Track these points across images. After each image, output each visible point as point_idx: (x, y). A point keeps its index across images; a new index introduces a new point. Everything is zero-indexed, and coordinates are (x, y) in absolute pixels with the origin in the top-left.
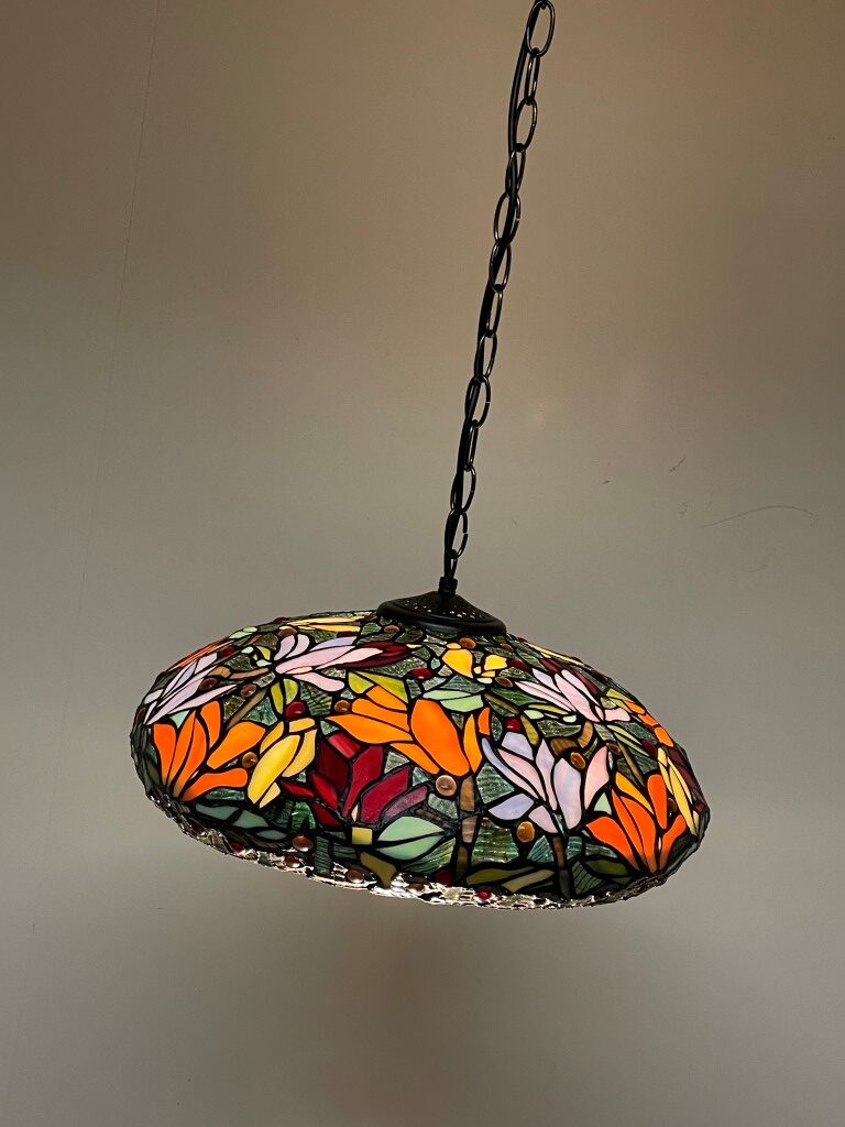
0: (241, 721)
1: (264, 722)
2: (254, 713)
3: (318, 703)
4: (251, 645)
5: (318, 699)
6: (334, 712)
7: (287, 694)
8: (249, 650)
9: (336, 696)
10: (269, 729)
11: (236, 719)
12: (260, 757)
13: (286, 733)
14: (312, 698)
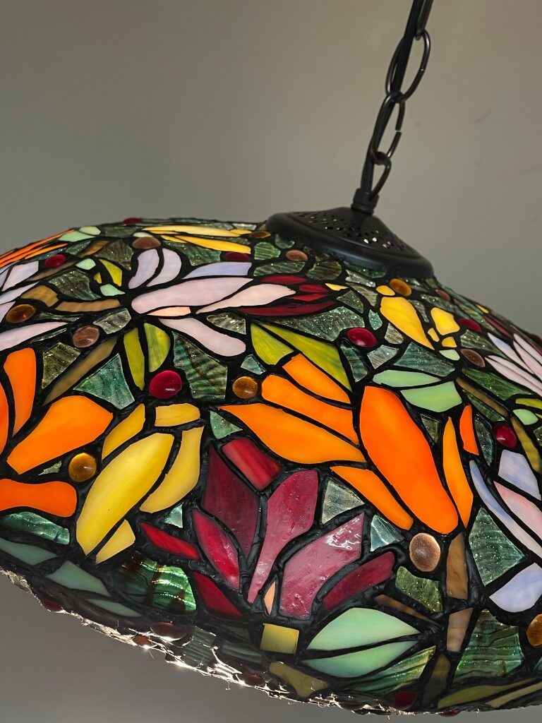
0: (69, 393)
1: (112, 400)
2: (94, 379)
3: (204, 377)
4: (91, 257)
5: (203, 367)
6: (232, 398)
7: (151, 352)
8: (88, 264)
9: (233, 365)
10: (119, 416)
11: (62, 386)
12: (101, 465)
13: (150, 428)
14: (194, 365)
